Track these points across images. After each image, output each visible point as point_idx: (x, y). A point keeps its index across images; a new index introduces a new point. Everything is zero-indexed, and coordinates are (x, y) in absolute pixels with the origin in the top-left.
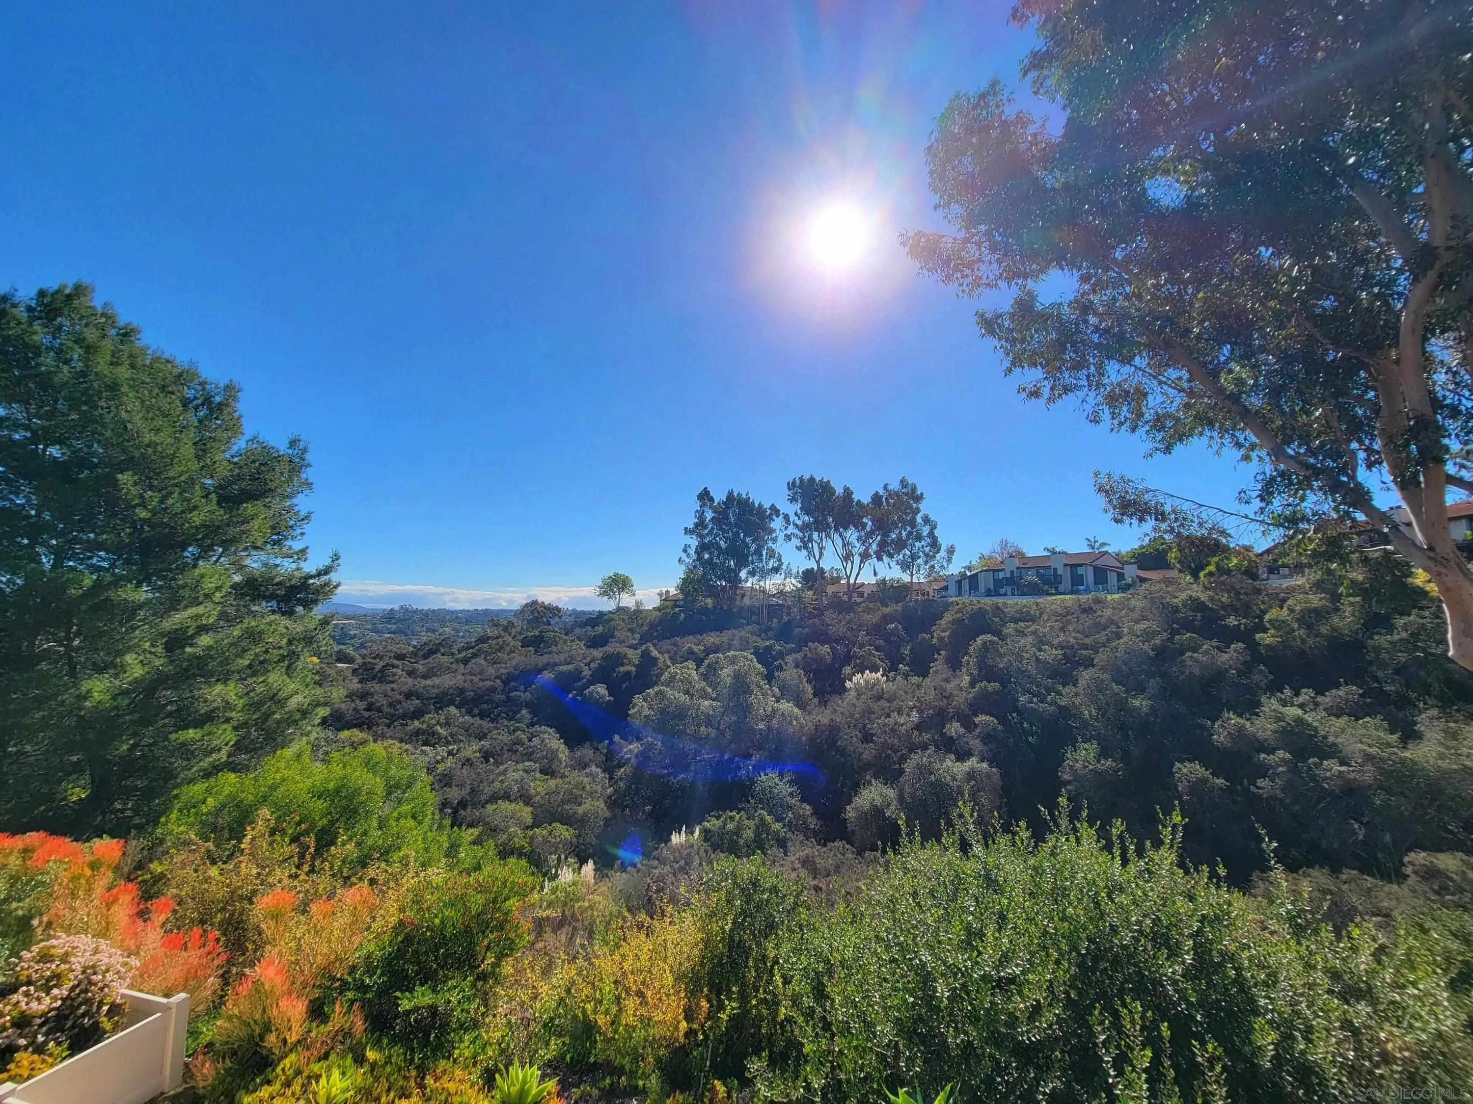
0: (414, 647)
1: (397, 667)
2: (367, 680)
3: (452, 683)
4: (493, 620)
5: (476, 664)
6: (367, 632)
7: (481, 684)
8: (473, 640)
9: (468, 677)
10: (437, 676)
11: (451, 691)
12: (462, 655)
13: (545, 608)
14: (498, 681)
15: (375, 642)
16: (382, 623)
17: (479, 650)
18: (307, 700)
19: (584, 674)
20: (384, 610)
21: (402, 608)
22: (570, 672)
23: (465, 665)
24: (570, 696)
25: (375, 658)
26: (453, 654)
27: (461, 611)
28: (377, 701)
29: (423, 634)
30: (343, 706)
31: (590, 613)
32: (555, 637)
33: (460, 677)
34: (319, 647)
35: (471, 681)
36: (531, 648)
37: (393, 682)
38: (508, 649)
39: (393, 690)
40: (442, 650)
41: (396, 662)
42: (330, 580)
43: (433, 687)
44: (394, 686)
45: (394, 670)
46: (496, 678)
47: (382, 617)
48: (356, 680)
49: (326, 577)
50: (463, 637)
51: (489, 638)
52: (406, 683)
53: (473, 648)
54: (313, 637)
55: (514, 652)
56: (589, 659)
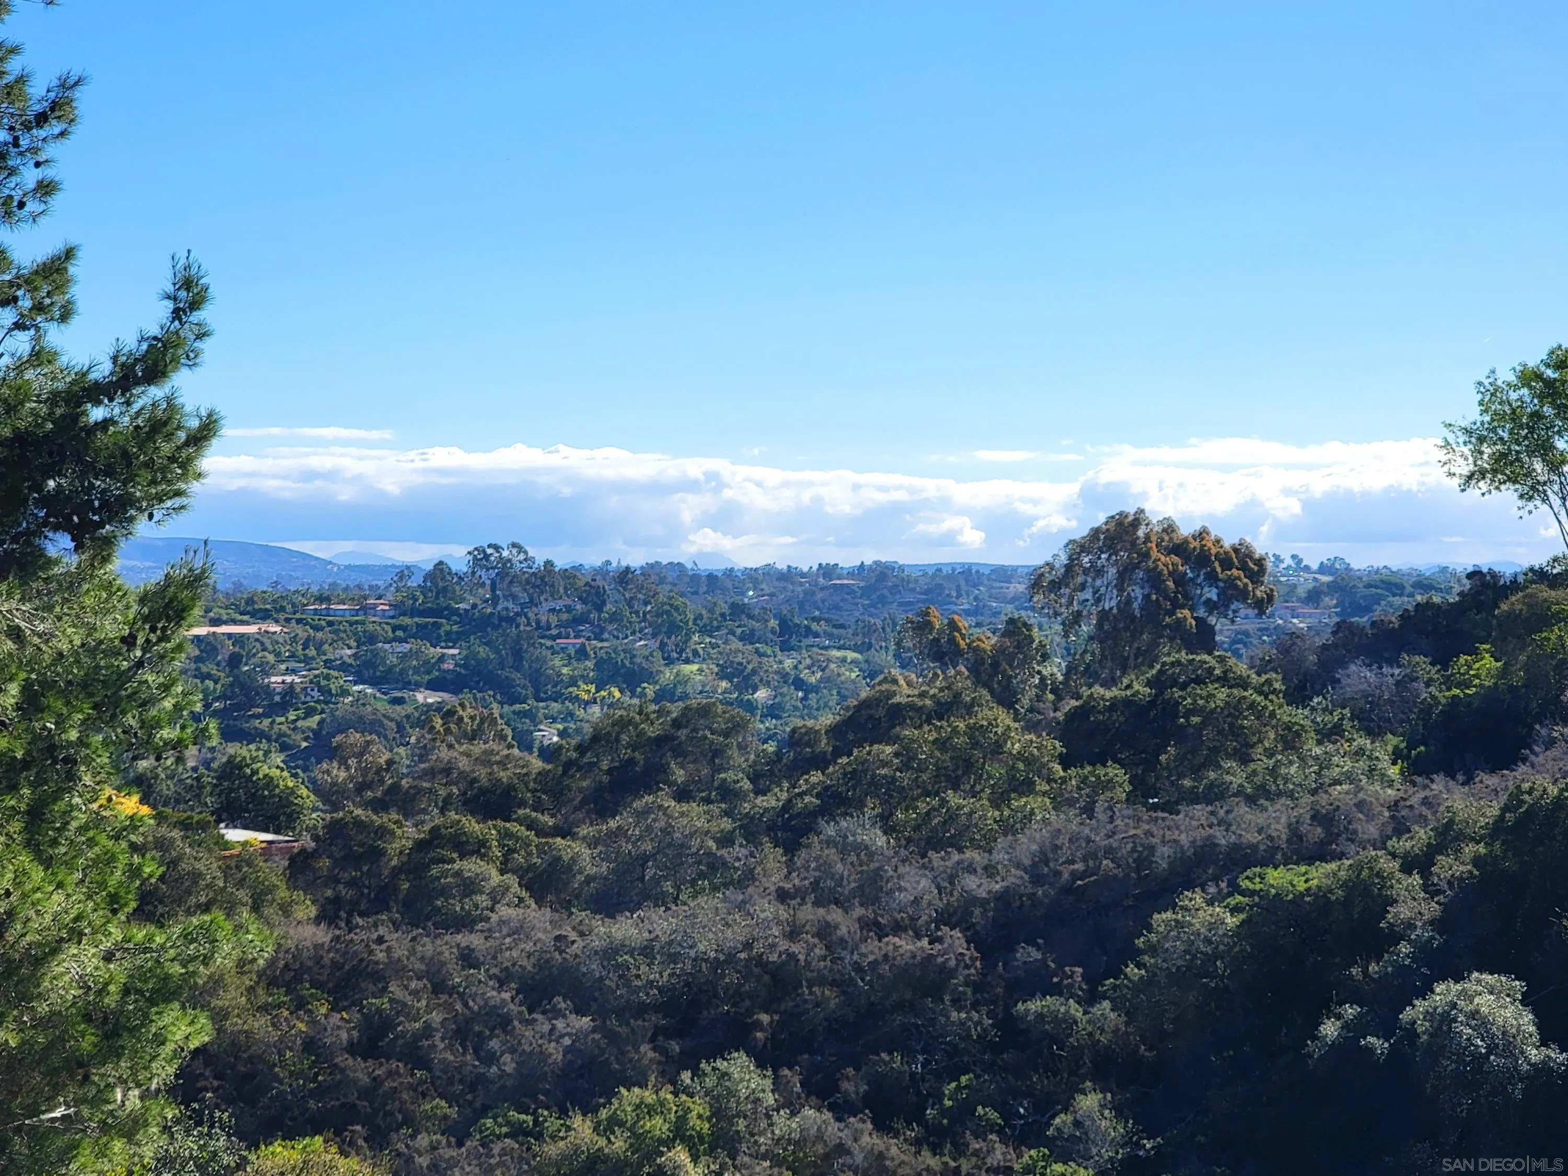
0: (548, 753)
1: (479, 849)
2: (353, 908)
3: (734, 936)
4: (923, 626)
5: (844, 847)
6: (339, 681)
7: (873, 949)
8: (827, 719)
9: (809, 913)
10: (661, 900)
11: (731, 978)
12: (769, 802)
13: (1179, 549)
14: (955, 939)
15: (372, 726)
16: (402, 634)
17: (853, 776)
18: (118, 971)
19: (1402, 911)
20: (404, 572)
21: (480, 558)
22: (1321, 896)
23: (791, 848)
24: (1330, 1029)
25: (380, 806)
26: (728, 793)
27: (754, 577)
28: (402, 1008)
29: (585, 691)
30: (260, 1024)
31: (1424, 584)
32: (1234, 709)
33: (766, 909)
34: (150, 726)
35: (825, 931)
36: (1114, 771)
37: (465, 923)
38: (996, 770)
39: (468, 958)
40: (679, 775)
41: (473, 826)
42: (171, 405)
43: (647, 951)
44: (475, 940)
45: (471, 866)
46: (946, 918)
47: (399, 608)
48: (306, 910)
49: (156, 392)
50: (773, 711)
51: (898, 714)
52: (519, 931)
53: (820, 762)
54: (124, 677)
55: (1026, 787)
56: (1422, 835)
